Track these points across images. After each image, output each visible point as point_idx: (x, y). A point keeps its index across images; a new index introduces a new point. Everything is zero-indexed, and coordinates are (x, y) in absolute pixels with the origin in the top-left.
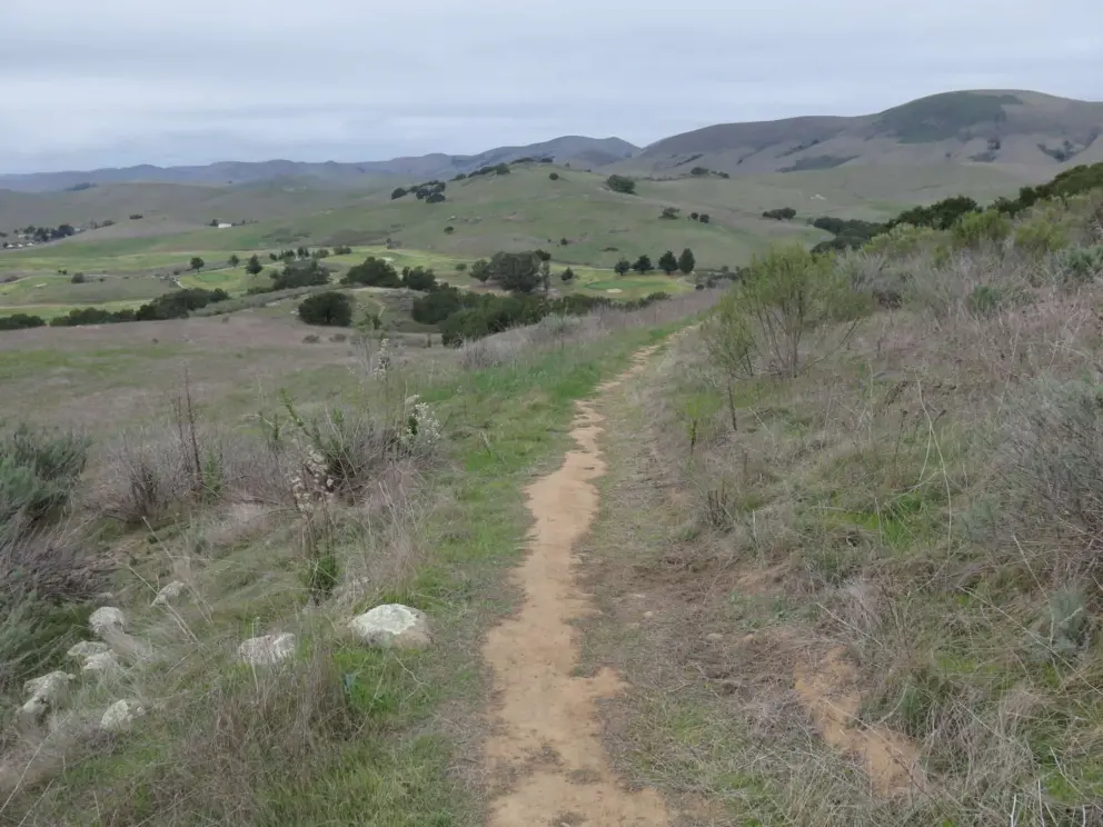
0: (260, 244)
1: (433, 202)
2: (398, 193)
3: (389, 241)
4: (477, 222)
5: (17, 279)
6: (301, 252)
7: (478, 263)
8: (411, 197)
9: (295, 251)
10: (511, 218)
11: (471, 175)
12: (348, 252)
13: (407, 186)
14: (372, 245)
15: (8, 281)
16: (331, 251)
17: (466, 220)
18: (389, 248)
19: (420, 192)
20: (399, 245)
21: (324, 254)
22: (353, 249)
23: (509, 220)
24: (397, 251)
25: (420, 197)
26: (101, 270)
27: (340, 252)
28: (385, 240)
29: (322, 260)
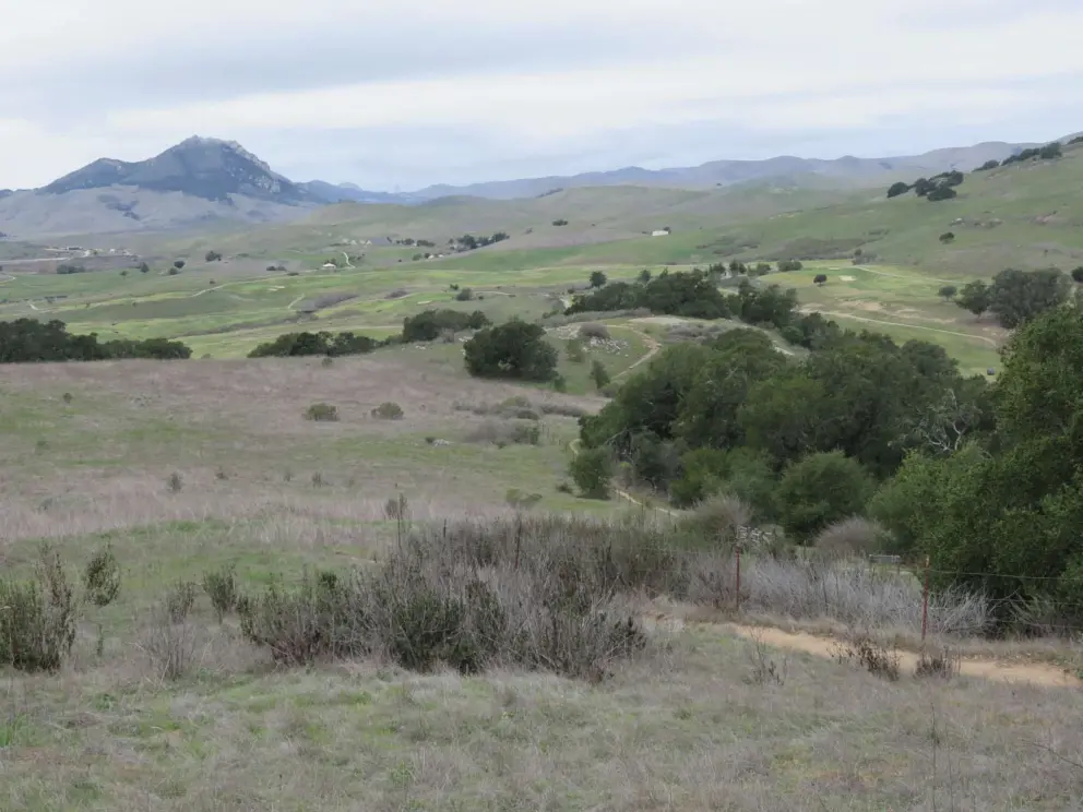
0: (693, 256)
1: (937, 199)
2: (897, 190)
3: (858, 253)
4: (992, 225)
5: (405, 293)
6: (734, 267)
7: (970, 286)
8: (912, 194)
9: (726, 265)
10: (1046, 219)
11: (1005, 163)
12: (797, 267)
13: (909, 181)
14: (834, 258)
15: (395, 295)
16: (774, 266)
17: (977, 224)
18: (855, 263)
19: (923, 187)
20: (870, 258)
21: (763, 270)
22: (805, 264)
23: (1043, 224)
24: (864, 267)
25: (921, 193)
26: (495, 286)
27: (786, 268)
28: (854, 250)
29: (760, 278)
